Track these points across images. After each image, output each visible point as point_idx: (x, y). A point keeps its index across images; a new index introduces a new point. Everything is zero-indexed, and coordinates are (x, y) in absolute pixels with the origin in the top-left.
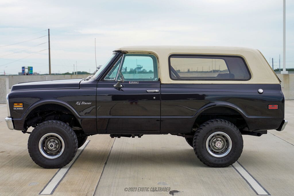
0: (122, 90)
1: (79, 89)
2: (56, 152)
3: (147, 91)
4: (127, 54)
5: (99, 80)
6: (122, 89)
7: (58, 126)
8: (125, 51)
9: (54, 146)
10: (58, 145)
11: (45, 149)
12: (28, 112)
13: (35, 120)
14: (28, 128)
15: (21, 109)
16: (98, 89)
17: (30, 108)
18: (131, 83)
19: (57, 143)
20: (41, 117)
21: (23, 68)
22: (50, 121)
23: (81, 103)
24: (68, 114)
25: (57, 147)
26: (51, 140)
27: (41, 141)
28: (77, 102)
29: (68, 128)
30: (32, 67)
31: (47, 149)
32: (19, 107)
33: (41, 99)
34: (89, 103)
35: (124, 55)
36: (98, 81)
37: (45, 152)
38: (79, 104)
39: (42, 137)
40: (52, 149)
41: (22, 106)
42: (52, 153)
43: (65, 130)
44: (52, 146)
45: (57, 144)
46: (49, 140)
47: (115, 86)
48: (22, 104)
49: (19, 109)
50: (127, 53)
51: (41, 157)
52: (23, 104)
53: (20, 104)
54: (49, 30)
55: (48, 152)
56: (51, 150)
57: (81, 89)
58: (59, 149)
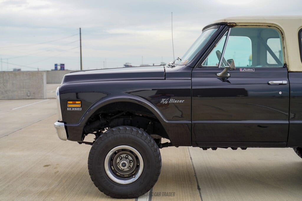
0: (228, 81)
1: (165, 79)
2: (129, 174)
3: (270, 82)
4: (236, 27)
5: (194, 66)
6: (229, 79)
7: (135, 135)
8: (233, 23)
9: (127, 165)
10: (132, 164)
11: (113, 169)
12: (89, 114)
13: (97, 124)
14: (85, 135)
15: (78, 109)
16: (194, 80)
17: (92, 108)
18: (243, 71)
19: (131, 160)
20: (105, 121)
21: (56, 65)
22: (121, 128)
23: (169, 101)
24: (143, 116)
25: (131, 166)
26: (122, 156)
27: (109, 157)
28: (163, 100)
29: (148, 138)
30: (64, 65)
31: (116, 168)
32: (75, 106)
33: (108, 95)
34: (180, 101)
35: (230, 29)
36: (193, 68)
37: (114, 173)
38: (166, 102)
39: (110, 152)
40: (124, 169)
41: (80, 106)
42: (124, 175)
43: (145, 141)
44: (124, 165)
45: (131, 162)
46: (119, 156)
47: (219, 74)
48: (79, 102)
49: (76, 109)
50: (236, 25)
51: (108, 181)
52: (81, 103)
53: (77, 102)
54: (80, 29)
55: (117, 173)
56: (122, 171)
57: (167, 79)
58: (134, 168)
